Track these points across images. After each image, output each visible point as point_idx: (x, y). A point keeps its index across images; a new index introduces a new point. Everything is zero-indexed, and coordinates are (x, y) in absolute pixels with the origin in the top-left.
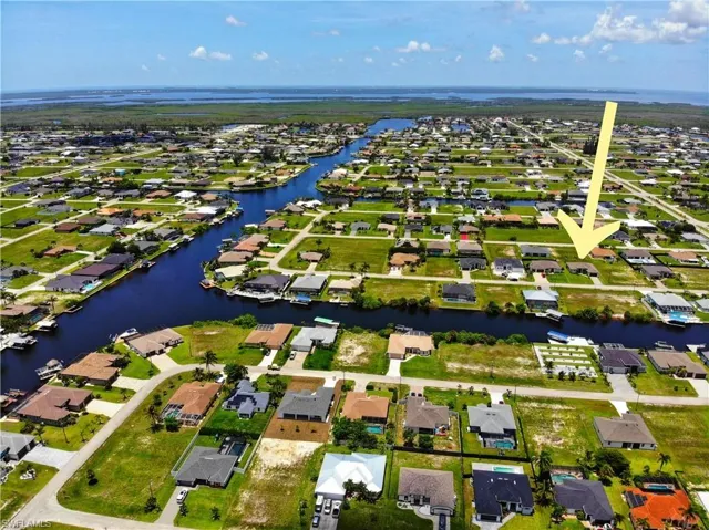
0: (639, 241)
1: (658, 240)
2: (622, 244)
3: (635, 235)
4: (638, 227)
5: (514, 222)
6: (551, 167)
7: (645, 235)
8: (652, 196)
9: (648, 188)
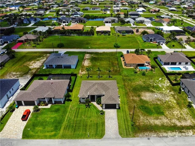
0: (173, 43)
1: (188, 42)
2: (158, 46)
3: (169, 37)
4: (171, 31)
5: (75, 30)
6: (127, 5)
7: (178, 37)
8: (175, 15)
9: (173, 12)
